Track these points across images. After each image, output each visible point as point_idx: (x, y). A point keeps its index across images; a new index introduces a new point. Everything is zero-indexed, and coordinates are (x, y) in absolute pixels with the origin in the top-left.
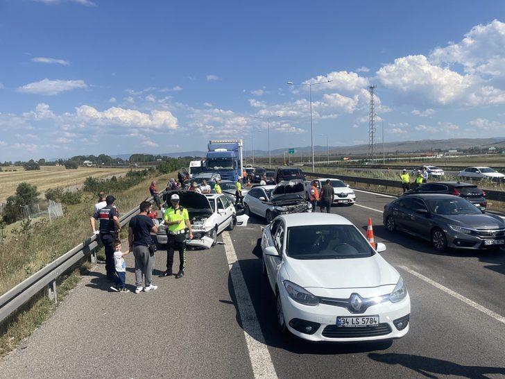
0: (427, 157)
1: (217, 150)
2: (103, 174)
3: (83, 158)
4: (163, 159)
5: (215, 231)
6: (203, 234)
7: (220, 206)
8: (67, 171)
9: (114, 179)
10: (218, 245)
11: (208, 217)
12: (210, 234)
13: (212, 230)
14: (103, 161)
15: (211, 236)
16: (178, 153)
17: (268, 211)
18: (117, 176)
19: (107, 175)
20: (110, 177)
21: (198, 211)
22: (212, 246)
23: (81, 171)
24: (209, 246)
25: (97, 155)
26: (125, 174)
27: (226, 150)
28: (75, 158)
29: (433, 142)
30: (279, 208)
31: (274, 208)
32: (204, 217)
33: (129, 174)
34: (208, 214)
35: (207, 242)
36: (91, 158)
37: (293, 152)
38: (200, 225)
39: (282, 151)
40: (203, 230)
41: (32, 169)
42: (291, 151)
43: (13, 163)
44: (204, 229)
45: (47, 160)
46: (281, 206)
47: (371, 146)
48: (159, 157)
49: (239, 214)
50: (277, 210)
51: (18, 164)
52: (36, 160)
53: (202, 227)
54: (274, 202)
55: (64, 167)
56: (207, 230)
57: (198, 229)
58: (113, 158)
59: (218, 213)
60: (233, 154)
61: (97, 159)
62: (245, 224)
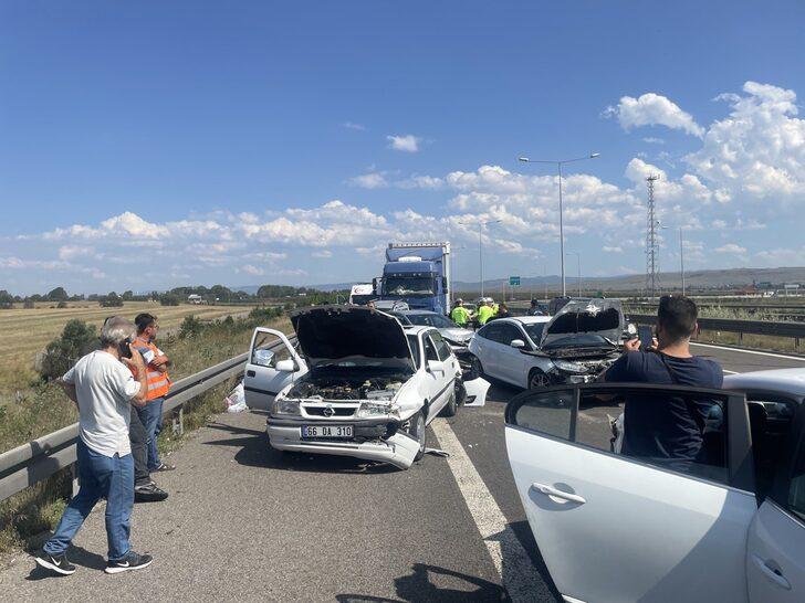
0: (746, 296)
1: (402, 260)
2: (214, 313)
3: (189, 291)
4: (308, 294)
5: (421, 419)
6: (393, 427)
7: (431, 355)
8: (163, 308)
9: (229, 320)
10: (431, 457)
11: (403, 381)
12: (410, 428)
13: (414, 418)
14: (219, 295)
15: (413, 434)
16: (333, 285)
17: (535, 371)
18: (235, 317)
19: (221, 316)
20: (224, 318)
21: (376, 363)
22: (416, 459)
23: (183, 309)
24: (409, 461)
25: (209, 287)
26: (248, 313)
27: (420, 259)
28: (177, 291)
29: (751, 272)
30: (565, 366)
31: (550, 365)
32: (394, 381)
33: (253, 314)
34: (404, 374)
35: (403, 449)
36: (201, 291)
37: (518, 283)
38: (383, 402)
39: (501, 281)
40: (392, 416)
41: (112, 305)
42: (515, 281)
43: (87, 296)
44: (396, 412)
45: (136, 293)
46: (570, 360)
47: (652, 276)
48: (302, 290)
49: (468, 376)
50: (561, 371)
51: (93, 298)
52: (120, 293)
53: (388, 409)
54: (551, 352)
55: (159, 303)
56: (404, 416)
57: (380, 411)
58: (233, 291)
59: (428, 370)
60: (432, 267)
61: (209, 292)
62: (481, 401)
